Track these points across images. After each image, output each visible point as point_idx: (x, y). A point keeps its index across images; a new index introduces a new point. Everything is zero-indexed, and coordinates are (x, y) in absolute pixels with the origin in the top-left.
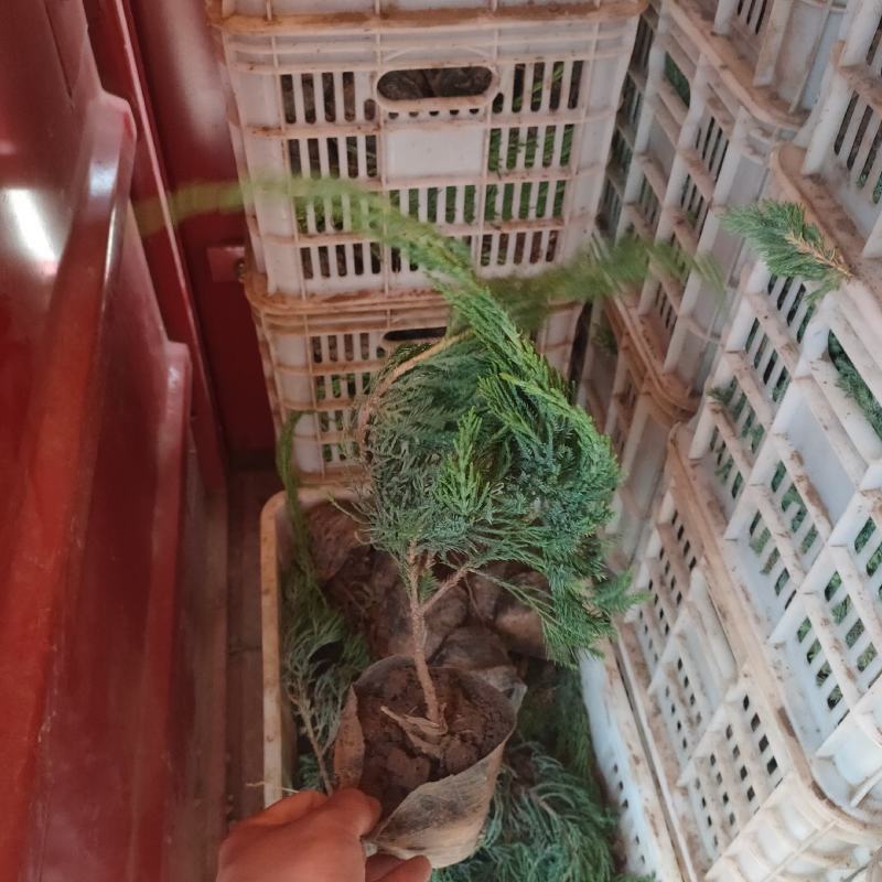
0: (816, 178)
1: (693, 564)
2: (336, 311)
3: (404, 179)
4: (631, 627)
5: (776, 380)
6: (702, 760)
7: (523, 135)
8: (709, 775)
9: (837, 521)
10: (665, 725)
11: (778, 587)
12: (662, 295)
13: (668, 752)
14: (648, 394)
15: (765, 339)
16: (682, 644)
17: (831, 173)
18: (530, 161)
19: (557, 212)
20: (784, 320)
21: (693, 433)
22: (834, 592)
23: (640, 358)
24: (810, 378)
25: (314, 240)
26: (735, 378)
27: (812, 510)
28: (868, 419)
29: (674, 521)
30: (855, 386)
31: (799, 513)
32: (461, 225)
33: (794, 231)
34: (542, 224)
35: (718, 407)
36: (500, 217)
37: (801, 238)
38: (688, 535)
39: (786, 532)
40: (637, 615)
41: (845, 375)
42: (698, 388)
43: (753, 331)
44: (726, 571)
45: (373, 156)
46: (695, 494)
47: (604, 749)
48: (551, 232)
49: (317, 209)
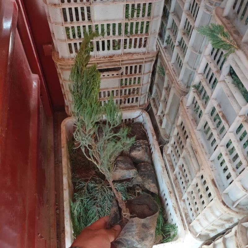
0: (227, 17)
1: (187, 137)
3: (99, 21)
4: (169, 155)
5: (213, 81)
6: (189, 192)
7: (136, 6)
8: (191, 196)
9: (231, 125)
10: (179, 183)
11: (212, 144)
12: (178, 57)
13: (179, 190)
14: (174, 87)
15: (210, 69)
16: (184, 160)
17: (232, 15)
18: (138, 15)
19: (147, 32)
20: (216, 63)
21: (187, 98)
22: (229, 146)
23: (171, 76)
24: (224, 81)
25: (73, 41)
27: (223, 122)
28: (242, 94)
29: (181, 125)
30: (238, 83)
31: (219, 122)
32: (118, 36)
33: (221, 34)
34: (142, 35)
35: (195, 91)
36: (129, 33)
37: (223, 36)
38: (186, 129)
39: (215, 128)
40: (171, 151)
41: (235, 80)
42: (189, 85)
43: (206, 67)
44: (197, 140)
45: (89, 13)
46: (188, 117)
47: (161, 189)
48: (145, 38)
49: (72, 31)
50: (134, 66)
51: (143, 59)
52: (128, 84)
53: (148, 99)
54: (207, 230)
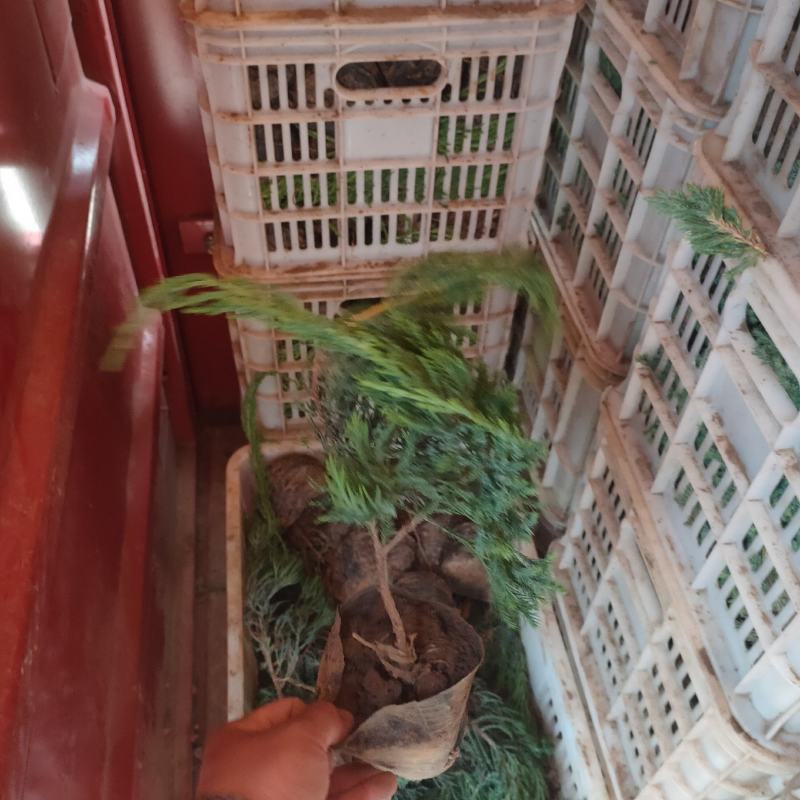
0: (736, 164)
1: (623, 515)
2: (297, 281)
3: (361, 161)
4: (565, 573)
5: (699, 348)
6: (630, 696)
7: (469, 123)
8: (636, 709)
9: (754, 478)
10: (596, 663)
11: (700, 538)
12: (595, 269)
13: (600, 688)
14: (583, 359)
15: (689, 311)
16: (613, 589)
17: (749, 159)
18: (475, 146)
19: (500, 193)
20: (706, 293)
21: (622, 395)
22: (751, 542)
24: (730, 346)
25: (279, 215)
26: (661, 346)
27: (731, 467)
28: (782, 385)
29: (605, 476)
30: (769, 354)
31: (719, 470)
32: (412, 204)
33: (715, 213)
34: (486, 203)
35: (646, 372)
36: (447, 197)
37: (721, 219)
38: (618, 489)
39: (708, 488)
40: (571, 562)
41: (761, 345)
42: (628, 354)
43: (678, 303)
44: (653, 523)
45: (332, 140)
46: (624, 452)
47: (540, 685)
48: (495, 211)
49: (280, 188)
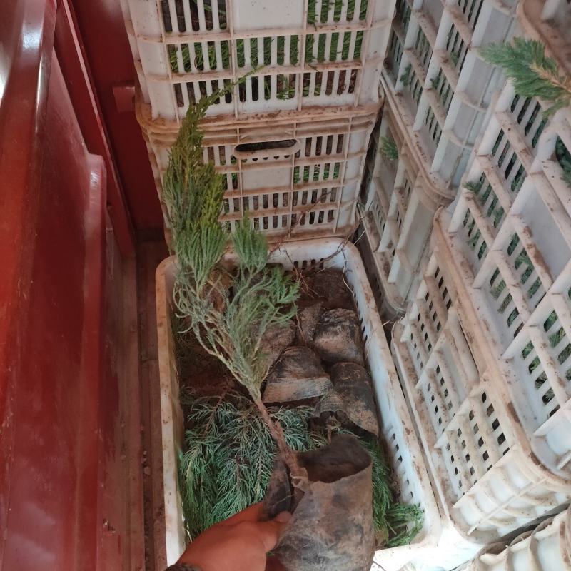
0: (551, 22)
1: (449, 304)
3: (247, 30)
4: (404, 344)
5: (514, 175)
6: (452, 432)
8: (456, 442)
9: (556, 277)
10: (427, 408)
11: (509, 322)
12: (431, 116)
13: (429, 426)
14: (420, 187)
15: (508, 145)
16: (440, 357)
17: (563, 18)
18: (337, 16)
19: (357, 55)
20: (522, 131)
21: (452, 214)
22: (551, 326)
23: (414, 161)
24: (542, 173)
25: (184, 77)
26: (483, 173)
27: (538, 270)
29: (436, 275)
31: (527, 270)
32: (288, 66)
33: (537, 63)
34: (346, 64)
35: (470, 196)
36: (316, 60)
37: (542, 67)
38: (446, 285)
39: (518, 284)
40: (409, 336)
41: (568, 171)
42: (455, 182)
43: (499, 140)
44: (473, 310)
45: (224, 13)
46: (452, 257)
47: (386, 424)
48: (353, 71)
49: (184, 54)
50: (325, 136)
51: (347, 120)
52: (311, 178)
53: (358, 214)
54: (492, 519)
